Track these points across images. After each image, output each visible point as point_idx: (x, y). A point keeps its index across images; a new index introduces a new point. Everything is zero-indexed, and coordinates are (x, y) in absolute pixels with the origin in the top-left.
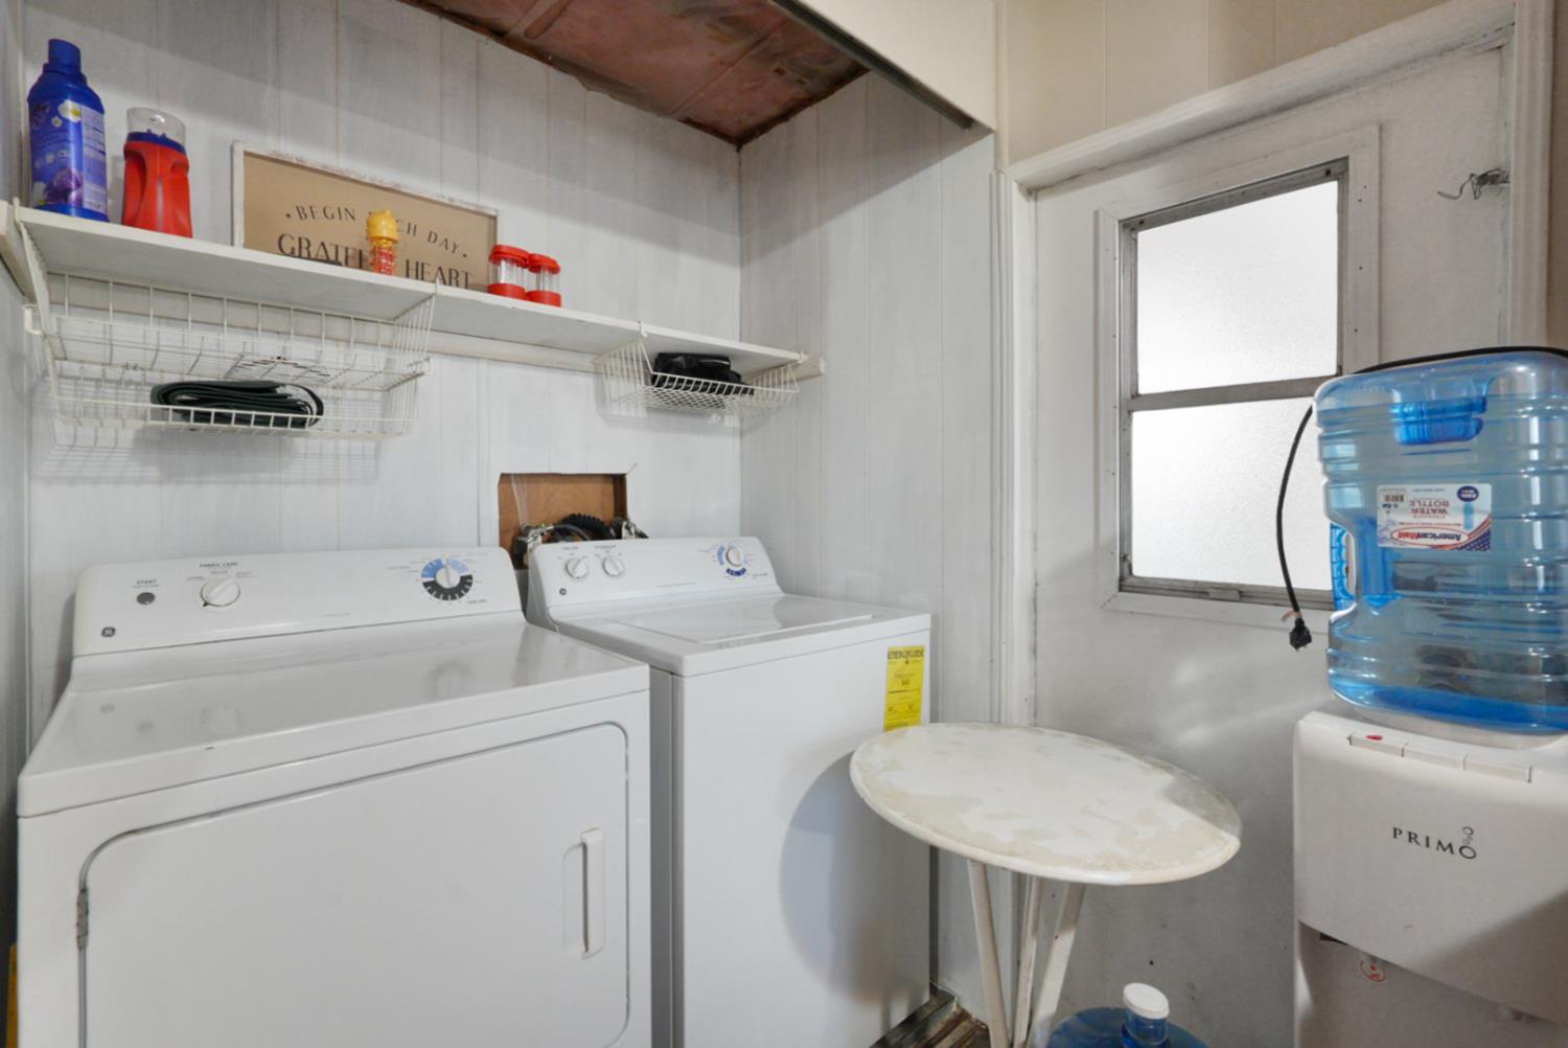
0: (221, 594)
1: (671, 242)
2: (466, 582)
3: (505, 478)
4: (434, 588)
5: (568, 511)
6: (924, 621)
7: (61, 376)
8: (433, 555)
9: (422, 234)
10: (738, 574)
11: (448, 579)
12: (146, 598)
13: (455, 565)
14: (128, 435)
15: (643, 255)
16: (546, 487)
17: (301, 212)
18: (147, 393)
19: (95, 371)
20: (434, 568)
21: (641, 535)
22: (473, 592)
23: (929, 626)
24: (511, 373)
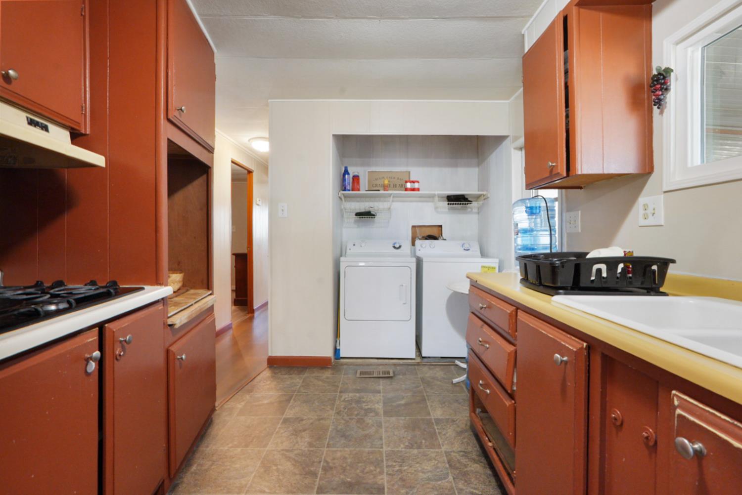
0: (363, 245)
1: (456, 165)
2: (400, 247)
3: (413, 227)
4: (394, 247)
5: (429, 234)
6: (497, 260)
7: (346, 212)
8: (395, 241)
9: (396, 179)
10: (467, 250)
11: (397, 246)
12: (354, 245)
13: (398, 243)
14: (353, 220)
15: (447, 171)
16: (424, 229)
17: (376, 179)
18: (354, 214)
19: (349, 211)
20: (395, 243)
21: (445, 240)
22: (402, 248)
23: (498, 262)
24: (414, 204)
